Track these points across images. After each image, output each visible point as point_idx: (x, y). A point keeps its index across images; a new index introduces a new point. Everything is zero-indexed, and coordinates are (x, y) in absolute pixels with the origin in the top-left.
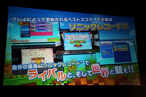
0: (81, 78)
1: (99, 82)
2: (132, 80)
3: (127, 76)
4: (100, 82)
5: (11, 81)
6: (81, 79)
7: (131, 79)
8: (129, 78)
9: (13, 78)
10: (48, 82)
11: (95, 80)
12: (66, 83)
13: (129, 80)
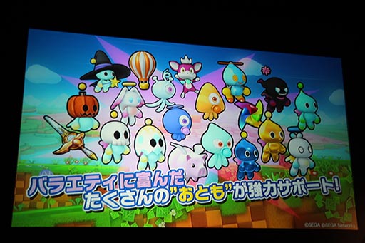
0: (209, 210)
1: (253, 221)
2: (337, 216)
3: (322, 205)
4: (255, 220)
5: (31, 215)
6: (207, 212)
7: (333, 212)
8: (328, 210)
9: (36, 208)
10: (124, 219)
11: (242, 214)
12: (170, 221)
13: (329, 215)
